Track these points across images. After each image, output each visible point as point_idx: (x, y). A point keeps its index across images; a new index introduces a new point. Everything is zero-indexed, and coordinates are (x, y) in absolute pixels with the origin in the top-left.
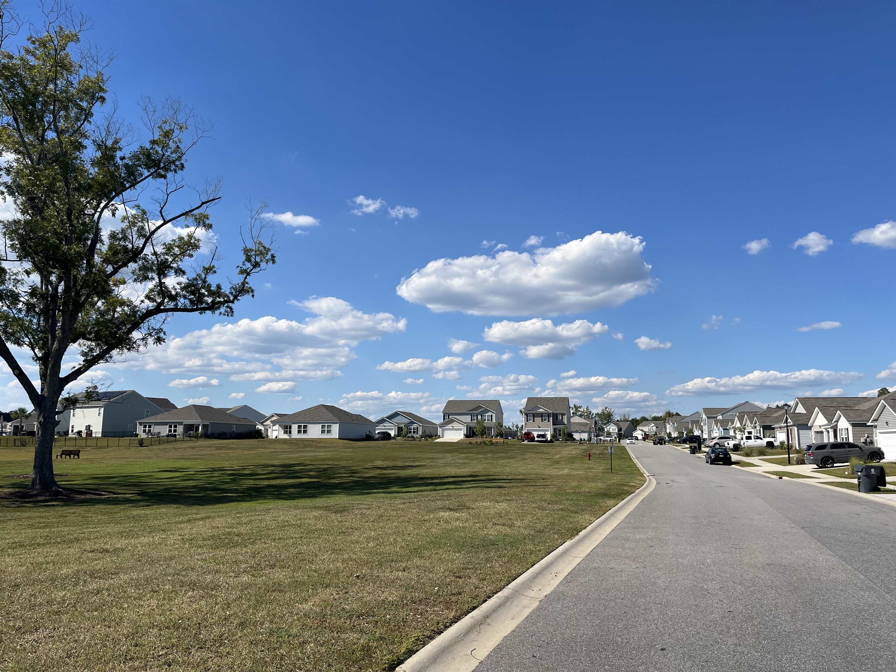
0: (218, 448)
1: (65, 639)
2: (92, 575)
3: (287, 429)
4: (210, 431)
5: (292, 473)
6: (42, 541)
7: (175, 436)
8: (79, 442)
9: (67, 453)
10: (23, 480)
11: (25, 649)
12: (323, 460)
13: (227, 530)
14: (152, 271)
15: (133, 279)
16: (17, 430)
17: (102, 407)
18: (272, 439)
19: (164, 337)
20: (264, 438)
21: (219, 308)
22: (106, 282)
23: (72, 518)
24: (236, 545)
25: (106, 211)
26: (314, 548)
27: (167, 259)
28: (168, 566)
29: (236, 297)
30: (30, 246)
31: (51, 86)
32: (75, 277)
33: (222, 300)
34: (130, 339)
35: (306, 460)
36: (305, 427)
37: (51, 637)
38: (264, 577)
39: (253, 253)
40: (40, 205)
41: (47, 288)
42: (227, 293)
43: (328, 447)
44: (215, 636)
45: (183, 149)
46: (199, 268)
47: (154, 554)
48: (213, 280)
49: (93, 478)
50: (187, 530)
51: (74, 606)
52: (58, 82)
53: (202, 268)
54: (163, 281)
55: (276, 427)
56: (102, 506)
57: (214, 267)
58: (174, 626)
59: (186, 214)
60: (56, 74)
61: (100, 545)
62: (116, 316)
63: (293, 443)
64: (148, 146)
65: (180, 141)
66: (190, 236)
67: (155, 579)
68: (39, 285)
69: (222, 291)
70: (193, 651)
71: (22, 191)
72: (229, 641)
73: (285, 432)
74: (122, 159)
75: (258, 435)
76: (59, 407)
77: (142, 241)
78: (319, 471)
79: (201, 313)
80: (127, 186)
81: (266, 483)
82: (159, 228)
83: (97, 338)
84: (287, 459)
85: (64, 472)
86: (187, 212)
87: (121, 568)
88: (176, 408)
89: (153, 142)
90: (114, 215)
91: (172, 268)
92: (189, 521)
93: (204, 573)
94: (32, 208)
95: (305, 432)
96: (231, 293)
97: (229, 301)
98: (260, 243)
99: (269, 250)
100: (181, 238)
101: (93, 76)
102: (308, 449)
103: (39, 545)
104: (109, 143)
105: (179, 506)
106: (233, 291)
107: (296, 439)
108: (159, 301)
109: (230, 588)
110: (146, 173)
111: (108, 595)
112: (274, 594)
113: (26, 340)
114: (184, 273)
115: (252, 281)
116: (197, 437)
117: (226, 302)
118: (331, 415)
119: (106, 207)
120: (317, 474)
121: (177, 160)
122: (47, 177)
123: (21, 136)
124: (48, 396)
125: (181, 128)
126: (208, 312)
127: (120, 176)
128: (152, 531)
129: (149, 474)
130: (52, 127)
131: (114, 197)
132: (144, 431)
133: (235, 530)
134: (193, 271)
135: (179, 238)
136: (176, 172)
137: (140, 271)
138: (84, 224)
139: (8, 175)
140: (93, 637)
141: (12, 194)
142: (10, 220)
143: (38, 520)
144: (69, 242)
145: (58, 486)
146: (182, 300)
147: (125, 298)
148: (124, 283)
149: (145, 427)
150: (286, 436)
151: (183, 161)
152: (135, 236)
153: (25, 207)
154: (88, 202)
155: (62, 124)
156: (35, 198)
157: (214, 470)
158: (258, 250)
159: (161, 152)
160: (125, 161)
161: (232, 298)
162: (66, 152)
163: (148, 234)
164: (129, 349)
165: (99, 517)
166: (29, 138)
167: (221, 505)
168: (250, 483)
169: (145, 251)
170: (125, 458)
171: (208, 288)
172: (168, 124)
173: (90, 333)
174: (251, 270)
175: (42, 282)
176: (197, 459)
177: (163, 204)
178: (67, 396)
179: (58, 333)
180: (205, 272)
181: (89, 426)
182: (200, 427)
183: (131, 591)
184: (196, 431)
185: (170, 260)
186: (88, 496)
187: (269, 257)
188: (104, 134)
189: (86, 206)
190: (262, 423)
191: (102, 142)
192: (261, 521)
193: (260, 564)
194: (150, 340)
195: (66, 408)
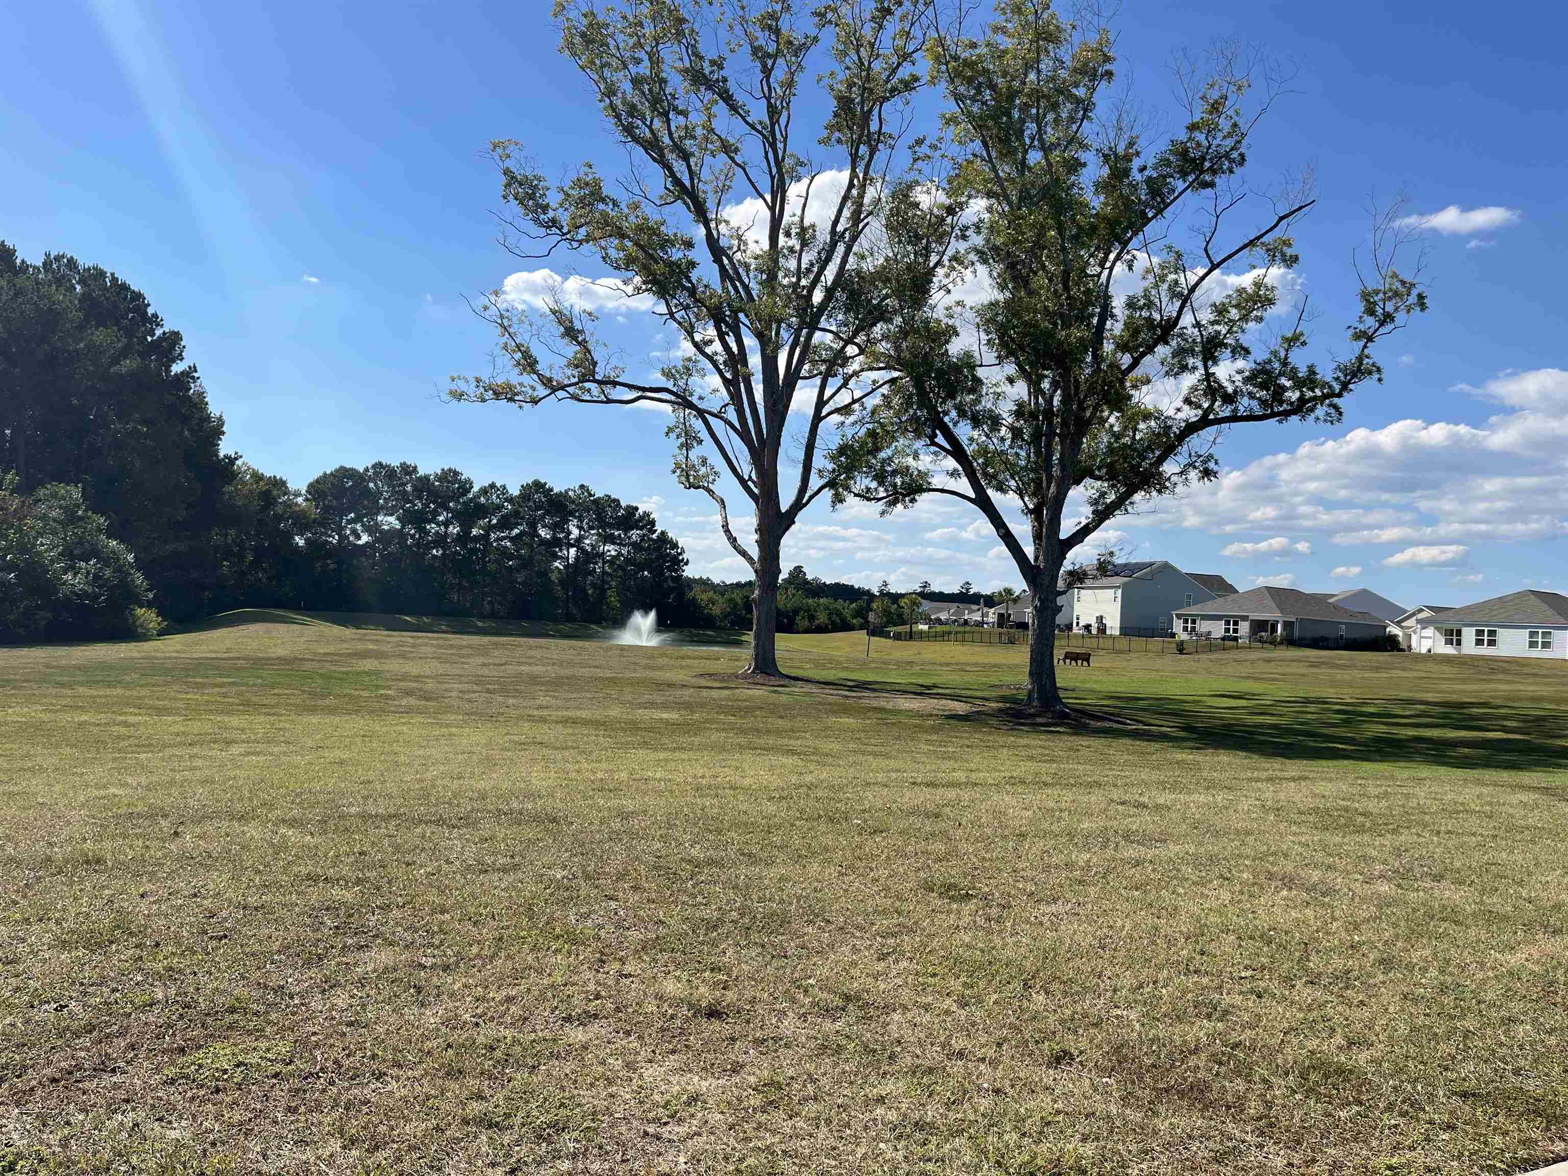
0: (1313, 665)
1: (1095, 922)
2: (1127, 837)
3: (1453, 636)
4: (1296, 634)
5: (1464, 720)
6: (1049, 780)
7: (1236, 639)
8: (1089, 643)
9: (1073, 657)
10: (1014, 692)
11: (1041, 923)
12: (1533, 699)
13: (1342, 803)
14: (1193, 353)
15: (1163, 372)
16: (1002, 620)
17: (1119, 587)
18: (1420, 654)
19: (1216, 468)
20: (1403, 650)
21: (1312, 410)
22: (1122, 382)
23: (1085, 752)
24: (1361, 830)
25: (1119, 263)
26: (1524, 859)
27: (1219, 333)
28: (1243, 843)
29: (1345, 386)
30: (1013, 340)
31: (1032, 76)
32: (1076, 381)
33: (1318, 392)
34: (1160, 474)
35: (1495, 698)
36: (1492, 633)
37: (1075, 914)
38: (1421, 894)
39: (1381, 295)
40: (1024, 272)
41: (1037, 403)
42: (1328, 379)
43: (1545, 676)
44: (1335, 969)
45: (1243, 127)
46: (1274, 340)
47: (1219, 822)
48: (1300, 360)
49: (1111, 697)
50: (1269, 792)
51: (1103, 877)
52: (1042, 66)
53: (1279, 339)
54: (1211, 371)
55: (1430, 632)
56: (1127, 741)
57: (1302, 334)
58: (1261, 937)
59: (1251, 243)
60: (1038, 54)
61: (1133, 795)
62: (1137, 437)
63: (1465, 663)
64: (1183, 136)
65: (1237, 113)
66: (1258, 285)
67: (1224, 859)
68: (1026, 398)
69: (1318, 377)
70: (1299, 984)
71: (998, 255)
72: (1362, 983)
73: (1449, 642)
74: (1142, 170)
75: (1390, 644)
76: (1061, 584)
77: (1178, 304)
78: (1525, 719)
79: (1280, 422)
80: (1150, 215)
81: (1411, 732)
82: (1202, 278)
83: (1112, 476)
84: (1454, 692)
85: (1071, 685)
86: (1251, 242)
87: (1170, 835)
88: (1236, 592)
89: (1193, 127)
90: (1130, 268)
91: (1226, 346)
92: (1270, 779)
93: (1306, 865)
94: (1014, 279)
95: (1492, 643)
96: (1337, 379)
97: (1332, 395)
98: (1395, 275)
99: (1413, 285)
100: (1241, 291)
101: (1093, 40)
102: (1501, 676)
103: (1046, 784)
104: (1121, 150)
105: (1249, 755)
106: (1340, 374)
107: (1472, 657)
108: (1206, 405)
109: (1357, 900)
110: (1180, 185)
111: (1154, 870)
112: (1446, 925)
113: (1013, 483)
114: (1247, 351)
115: (1377, 353)
116: (1273, 642)
117: (1325, 397)
118: (1550, 612)
119: (1118, 258)
120: (1521, 724)
121: (1232, 149)
122: (1033, 226)
123: (994, 169)
124: (1045, 567)
125: (1239, 88)
126: (1294, 419)
127: (1140, 199)
128: (1211, 786)
129: (1196, 698)
130: (1036, 143)
131: (1130, 239)
132: (1185, 629)
133: (1357, 805)
134: (1264, 347)
135: (1238, 291)
136: (1231, 172)
137: (1173, 357)
138: (1088, 292)
139: (979, 233)
140: (1136, 926)
141: (985, 261)
142: (986, 302)
143: (1040, 751)
144: (1066, 326)
145: (1065, 705)
146: (1245, 401)
147: (1150, 407)
148: (1148, 381)
149: (1186, 621)
150: (1450, 650)
151: (1242, 150)
152: (1165, 300)
153: (1004, 280)
154: (1091, 255)
155: (1050, 135)
156: (1017, 263)
157: (1307, 701)
158: (1391, 290)
159: (1205, 143)
160: (1146, 173)
161: (1337, 388)
162: (1058, 179)
163: (1186, 292)
164: (1159, 491)
165: (1125, 757)
166: (1005, 170)
167: (1324, 763)
168: (1379, 729)
169: (1181, 323)
170: (1158, 671)
171: (1293, 375)
172: (1217, 87)
173: (1099, 468)
174: (1376, 331)
175: (1030, 395)
176: (1276, 680)
177: (1209, 235)
178: (1070, 568)
179: (1056, 471)
180: (1286, 345)
181: (1102, 617)
182: (1279, 626)
183: (1187, 870)
184: (1272, 633)
185: (1224, 332)
186: (1106, 724)
187: (1413, 299)
188: (1112, 135)
189: (1087, 263)
190: (1398, 623)
191: (1110, 149)
192: (1407, 797)
193: (1411, 869)
194: (1193, 475)
195: (1070, 586)
